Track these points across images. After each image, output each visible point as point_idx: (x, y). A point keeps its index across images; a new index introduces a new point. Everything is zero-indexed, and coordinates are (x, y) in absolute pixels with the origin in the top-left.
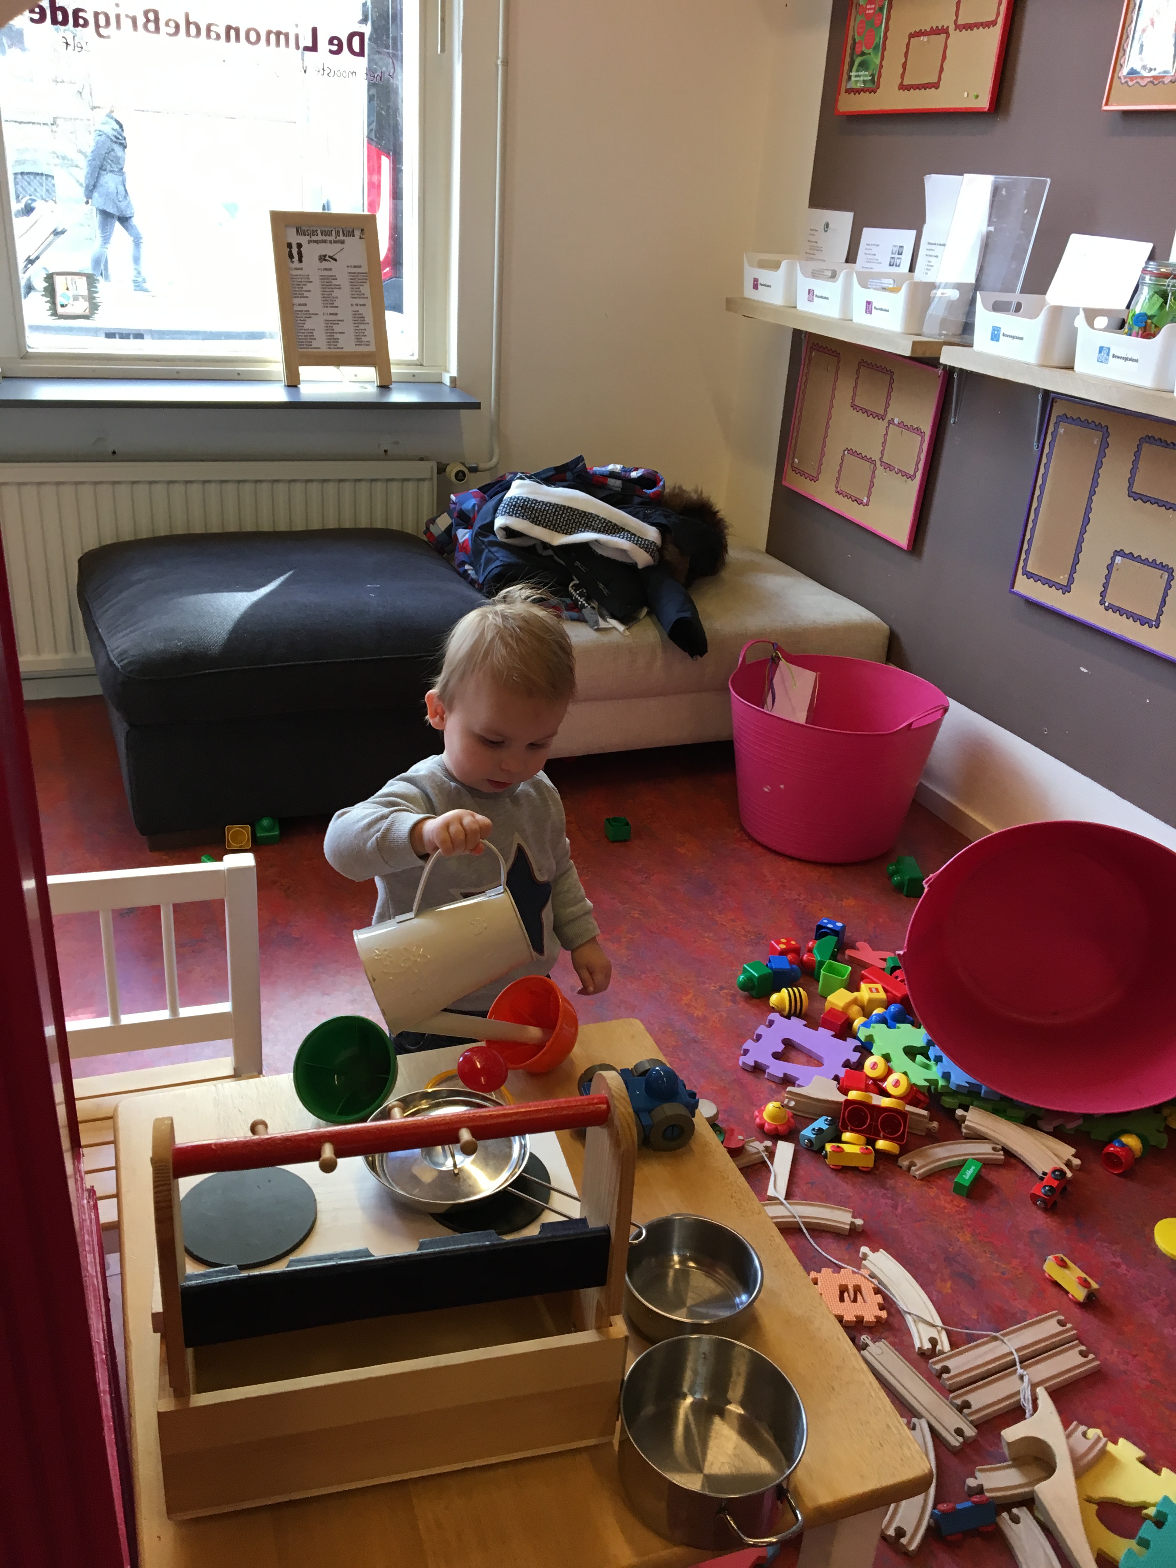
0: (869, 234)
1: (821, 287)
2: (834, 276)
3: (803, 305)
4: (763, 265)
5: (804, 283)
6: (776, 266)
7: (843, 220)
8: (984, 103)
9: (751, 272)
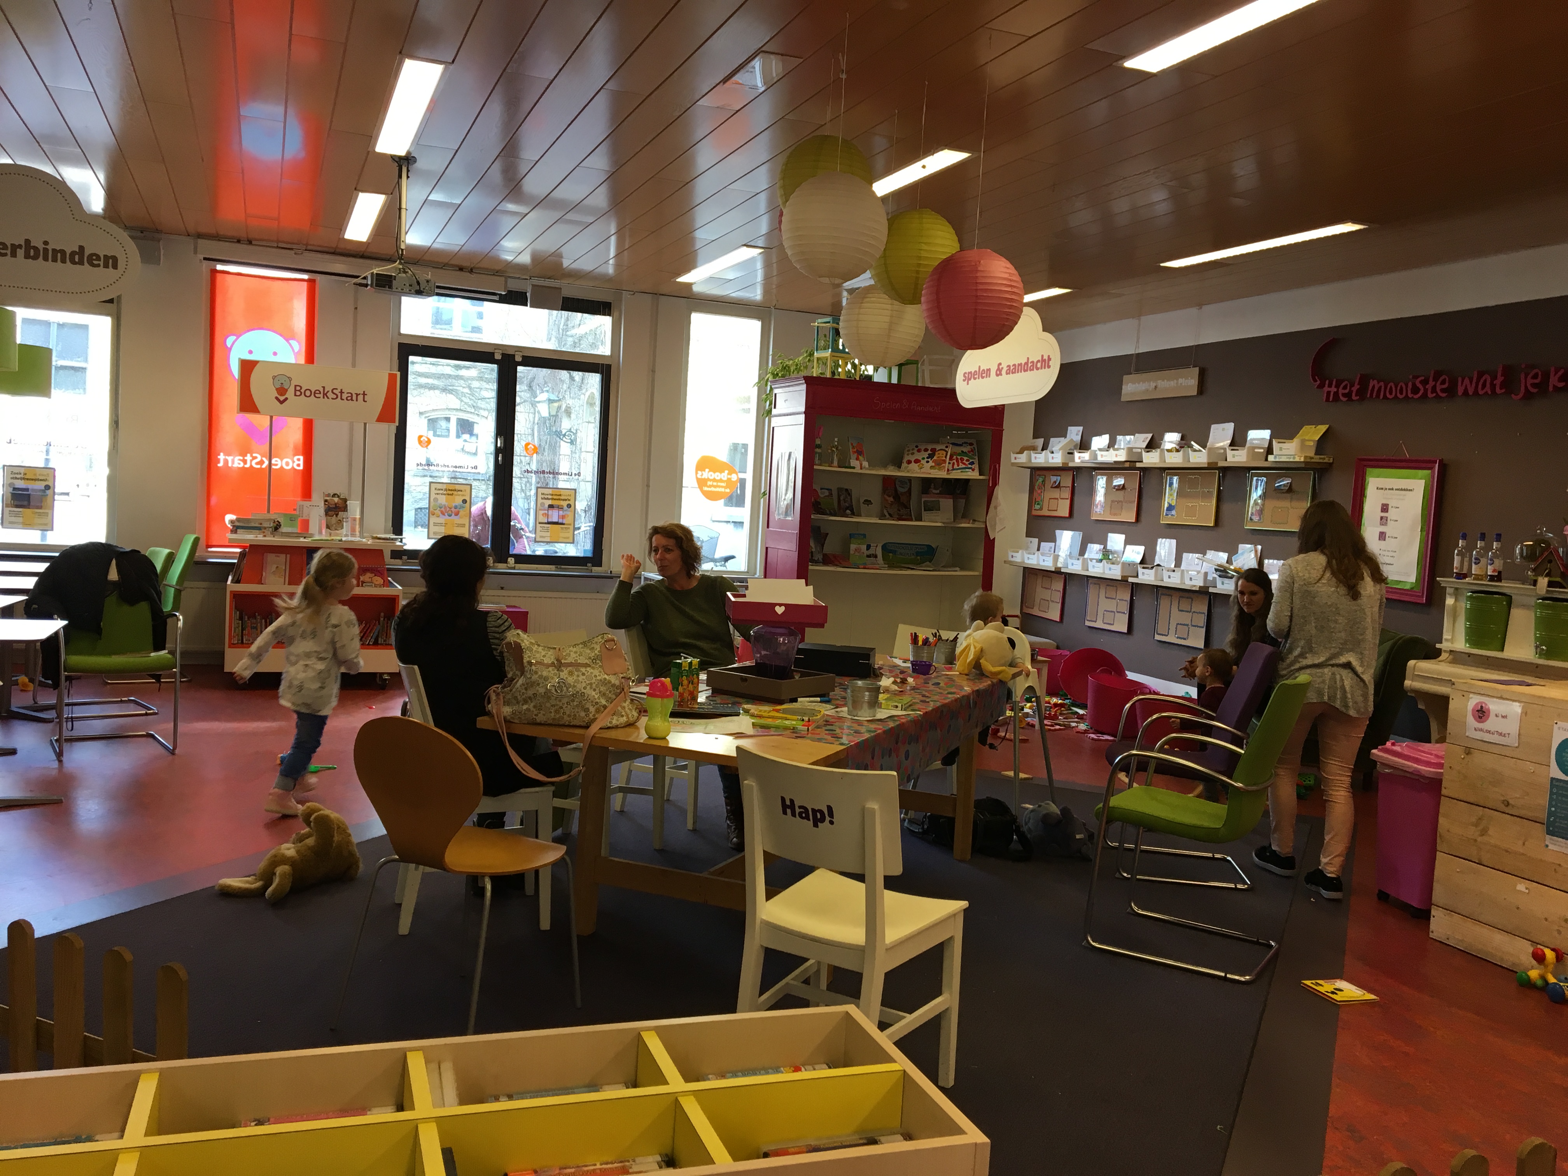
0: (1042, 544)
1: (1031, 556)
2: (1034, 554)
3: (1026, 561)
4: (1013, 552)
5: (1026, 556)
6: (1018, 552)
7: (1036, 541)
8: (1067, 515)
9: (1011, 554)
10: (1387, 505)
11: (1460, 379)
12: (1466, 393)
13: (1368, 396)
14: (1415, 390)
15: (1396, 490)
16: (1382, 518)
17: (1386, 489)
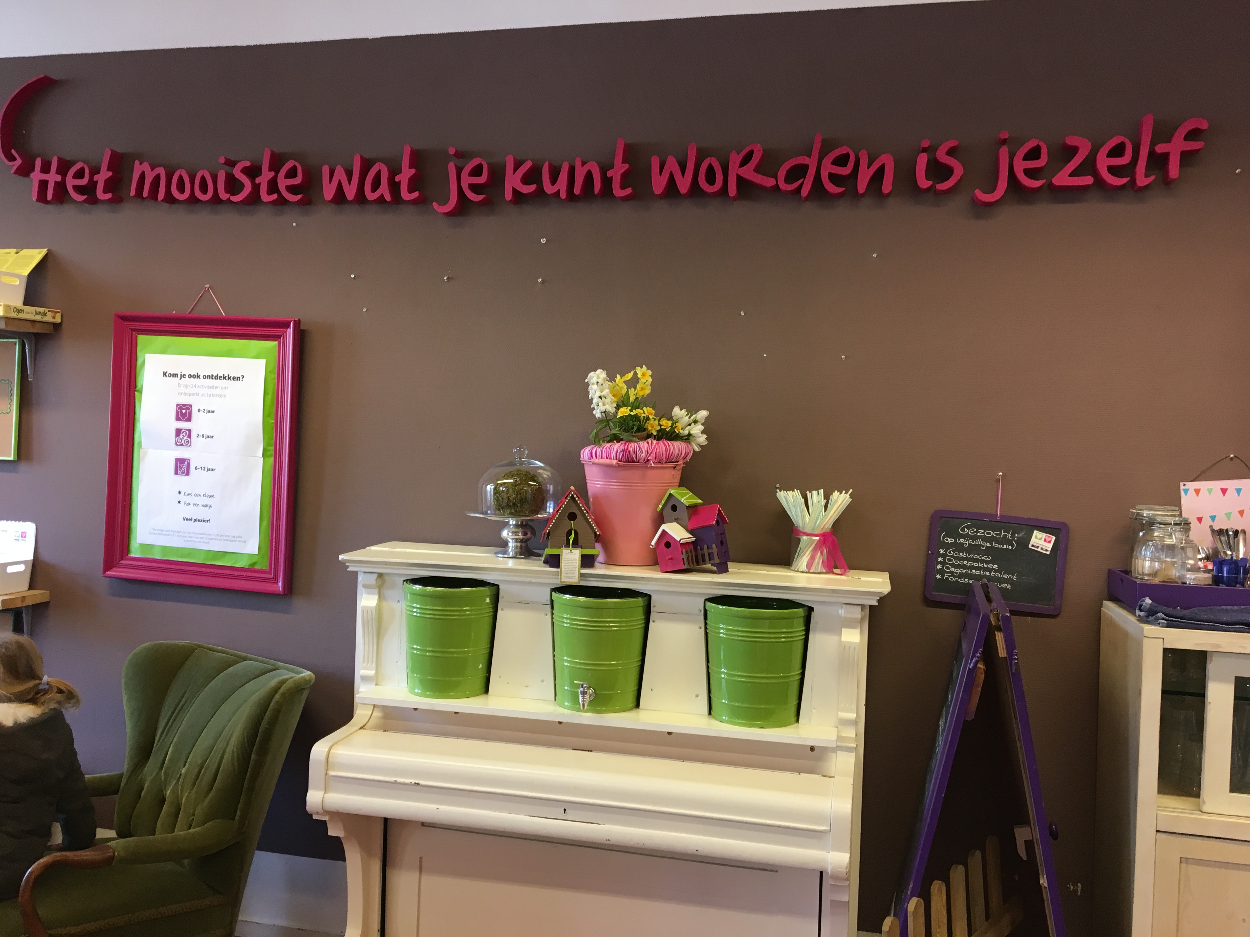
10: (189, 407)
11: (326, 170)
12: (340, 198)
13: (133, 193)
14: (233, 185)
15: (205, 377)
16: (178, 432)
17: (184, 376)
